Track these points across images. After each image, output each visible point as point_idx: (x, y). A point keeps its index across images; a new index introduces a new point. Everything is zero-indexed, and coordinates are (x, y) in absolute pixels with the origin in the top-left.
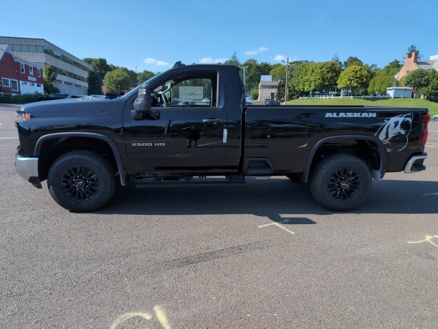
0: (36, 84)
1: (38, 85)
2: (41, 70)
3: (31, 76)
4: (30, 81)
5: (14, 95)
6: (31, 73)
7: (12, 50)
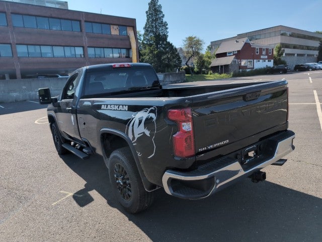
0: (267, 61)
1: (268, 61)
2: (273, 49)
3: (264, 55)
4: (262, 59)
5: (248, 70)
6: (264, 53)
7: (250, 40)
